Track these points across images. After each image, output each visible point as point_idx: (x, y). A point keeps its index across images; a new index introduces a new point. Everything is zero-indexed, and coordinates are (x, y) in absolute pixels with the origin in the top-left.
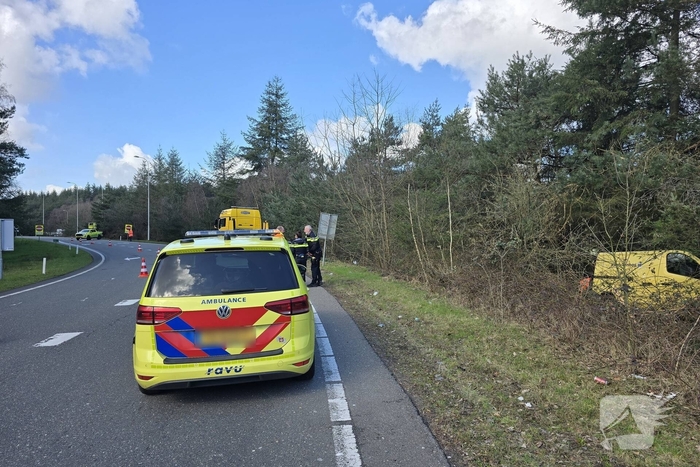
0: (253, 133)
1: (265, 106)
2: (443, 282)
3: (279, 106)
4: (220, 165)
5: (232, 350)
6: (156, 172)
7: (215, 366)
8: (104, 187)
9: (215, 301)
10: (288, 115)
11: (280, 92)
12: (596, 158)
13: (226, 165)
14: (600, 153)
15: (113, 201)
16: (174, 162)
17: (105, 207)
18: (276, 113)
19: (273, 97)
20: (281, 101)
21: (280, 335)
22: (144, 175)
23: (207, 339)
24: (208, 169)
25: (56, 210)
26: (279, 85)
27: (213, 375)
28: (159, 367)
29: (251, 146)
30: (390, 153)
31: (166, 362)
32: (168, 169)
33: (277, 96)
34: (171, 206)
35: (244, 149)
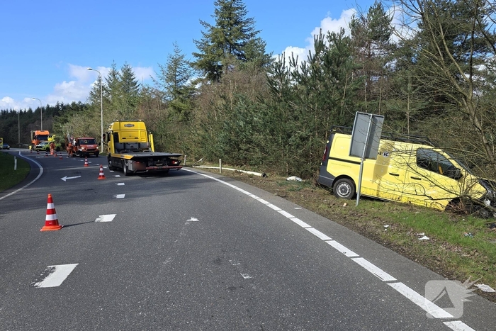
1: (219, 9)
35: (197, 55)
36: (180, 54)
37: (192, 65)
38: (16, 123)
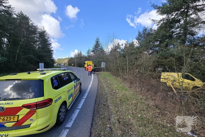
0: (94, 47)
1: (96, 42)
2: (125, 79)
4: (88, 53)
6: (78, 55)
10: (100, 43)
12: (164, 49)
14: (165, 48)
16: (81, 53)
18: (98, 43)
19: (97, 40)
20: (99, 41)
21: (31, 118)
26: (99, 38)
29: (93, 49)
30: (118, 50)
36: (90, 49)
37: (91, 51)
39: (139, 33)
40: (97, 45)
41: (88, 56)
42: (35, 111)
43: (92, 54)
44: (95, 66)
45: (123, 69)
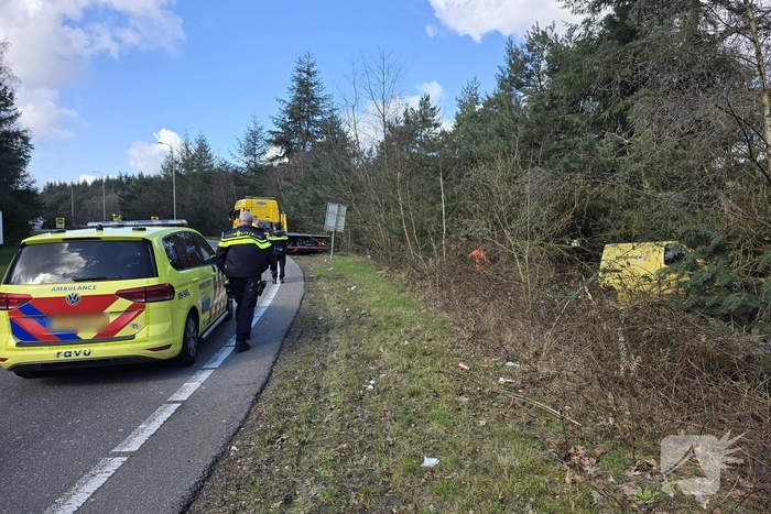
0: (283, 116)
1: (295, 84)
3: (312, 85)
4: (250, 152)
5: (83, 335)
6: (184, 160)
7: (64, 349)
8: (137, 176)
9: (65, 289)
10: (321, 95)
11: (312, 70)
13: (258, 151)
15: (140, 191)
16: (203, 148)
17: (131, 198)
18: (307, 92)
19: (305, 75)
21: (134, 322)
22: (171, 163)
23: (59, 325)
24: (238, 155)
25: (86, 202)
26: (311, 61)
27: (62, 358)
28: (12, 350)
29: (280, 130)
31: (18, 345)
32: (195, 156)
33: (308, 73)
34: (197, 197)
35: (273, 133)
36: (259, 126)
37: (269, 141)
38: (67, 198)
39: (513, 54)
40: (305, 102)
41: (252, 170)
42: (144, 307)
43: (273, 160)
44: (292, 225)
45: (423, 234)
